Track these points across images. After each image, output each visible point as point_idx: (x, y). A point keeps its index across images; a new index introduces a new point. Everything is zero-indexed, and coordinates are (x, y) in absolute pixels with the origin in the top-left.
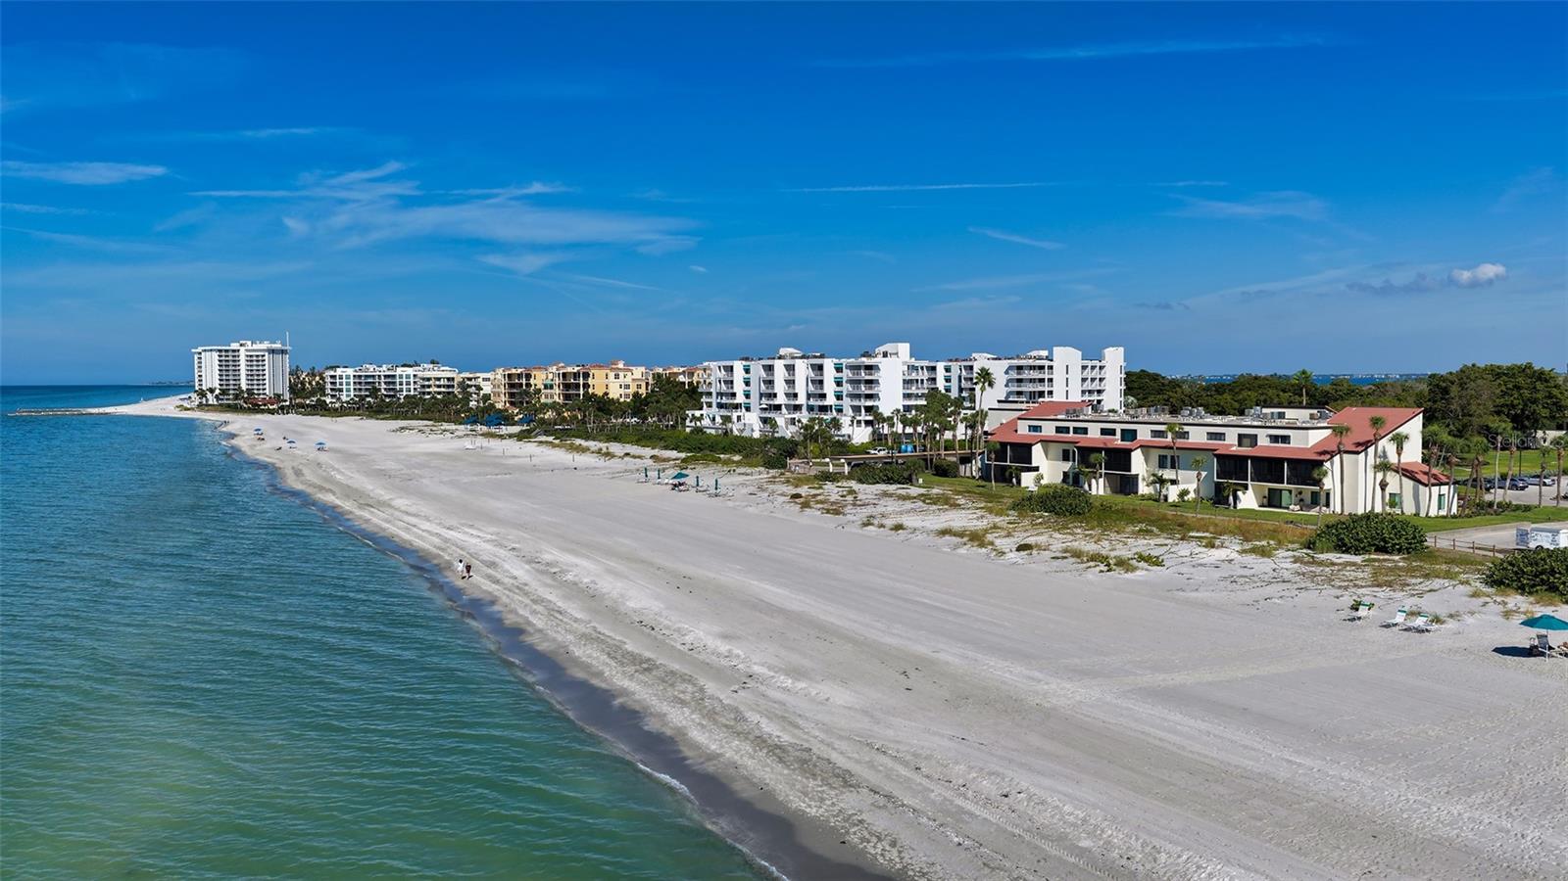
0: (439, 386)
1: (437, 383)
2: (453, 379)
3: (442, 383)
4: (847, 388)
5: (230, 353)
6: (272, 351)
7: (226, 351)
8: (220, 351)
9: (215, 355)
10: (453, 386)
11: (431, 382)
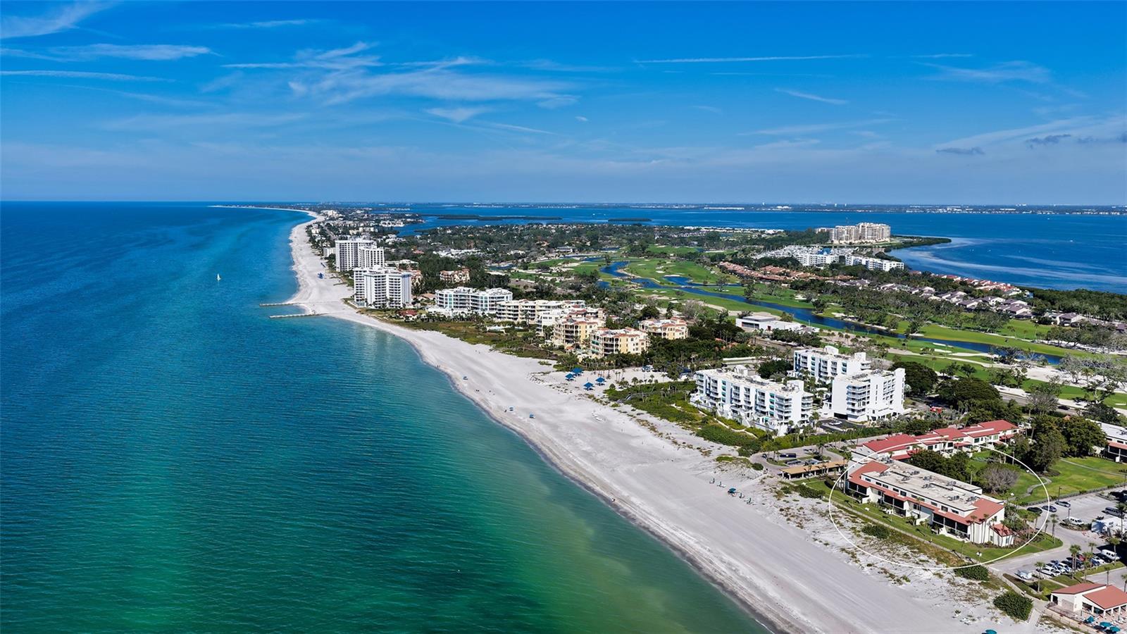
0: (510, 310)
1: (509, 308)
2: (517, 307)
3: (511, 308)
4: (775, 406)
5: (381, 278)
6: (404, 276)
7: (379, 276)
8: (376, 277)
9: (373, 279)
10: (517, 311)
11: (505, 308)
